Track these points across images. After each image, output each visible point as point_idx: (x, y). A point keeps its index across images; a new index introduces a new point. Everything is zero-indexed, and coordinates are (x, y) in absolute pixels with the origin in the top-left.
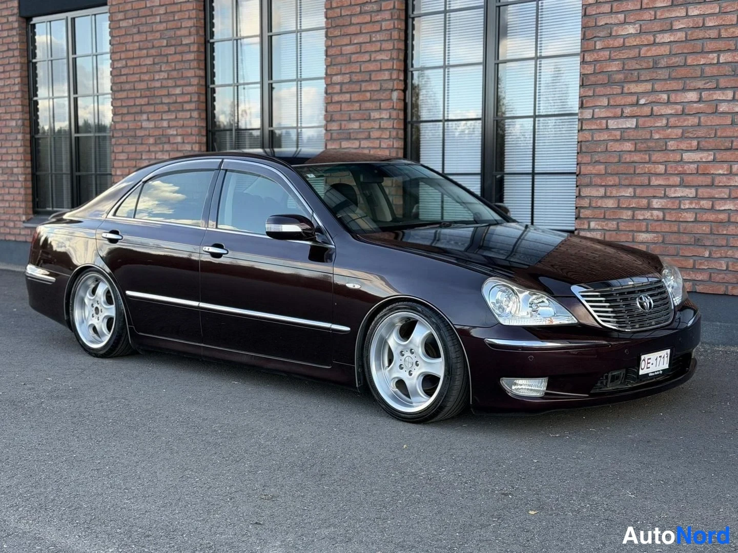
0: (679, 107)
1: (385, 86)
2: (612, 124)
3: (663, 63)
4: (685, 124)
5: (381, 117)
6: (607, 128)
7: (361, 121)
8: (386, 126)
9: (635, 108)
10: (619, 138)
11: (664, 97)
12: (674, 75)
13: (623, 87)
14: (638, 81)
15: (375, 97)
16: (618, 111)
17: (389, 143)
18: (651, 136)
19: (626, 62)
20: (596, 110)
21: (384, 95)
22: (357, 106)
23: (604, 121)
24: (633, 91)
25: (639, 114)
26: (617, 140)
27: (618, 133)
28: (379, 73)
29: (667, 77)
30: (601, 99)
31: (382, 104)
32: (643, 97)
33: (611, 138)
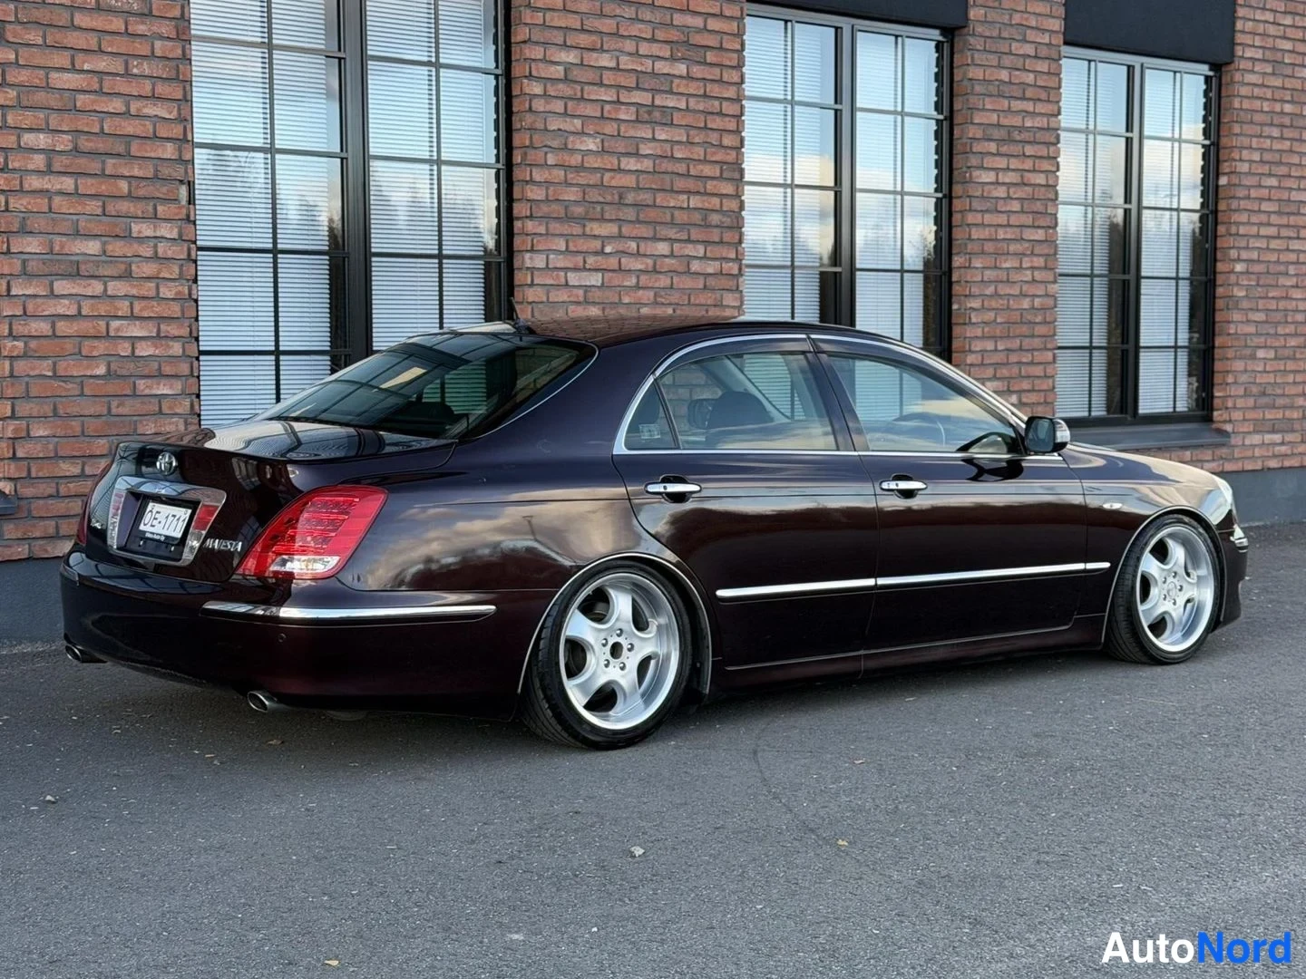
0: (650, 262)
1: (166, 171)
2: (573, 278)
3: (630, 198)
4: (657, 285)
5: (158, 234)
6: (567, 284)
7: (104, 239)
8: (170, 254)
9: (600, 258)
10: (581, 299)
11: (633, 245)
12: (642, 217)
13: (584, 226)
14: (602, 220)
15: (141, 193)
16: (580, 259)
17: (180, 288)
18: (620, 299)
19: (587, 190)
20: (552, 256)
21: (164, 190)
22: (94, 206)
23: (562, 274)
24: (596, 233)
25: (604, 267)
26: (578, 303)
27: (581, 292)
28: (149, 142)
29: (634, 219)
30: (557, 240)
31: (160, 208)
32: (609, 243)
33: (572, 299)
